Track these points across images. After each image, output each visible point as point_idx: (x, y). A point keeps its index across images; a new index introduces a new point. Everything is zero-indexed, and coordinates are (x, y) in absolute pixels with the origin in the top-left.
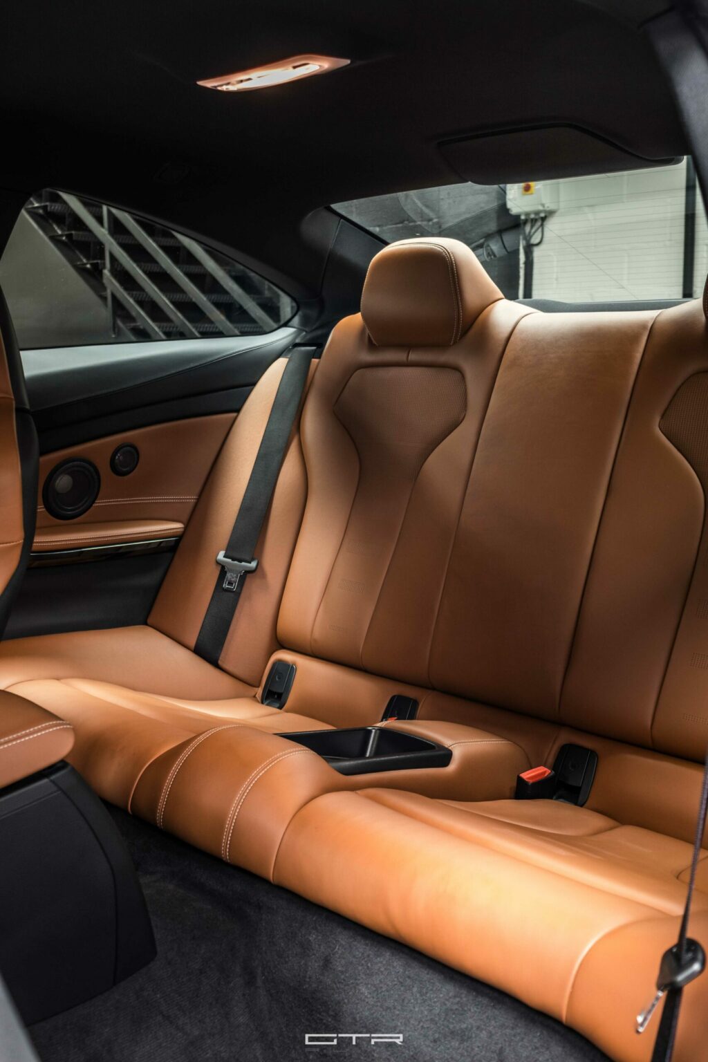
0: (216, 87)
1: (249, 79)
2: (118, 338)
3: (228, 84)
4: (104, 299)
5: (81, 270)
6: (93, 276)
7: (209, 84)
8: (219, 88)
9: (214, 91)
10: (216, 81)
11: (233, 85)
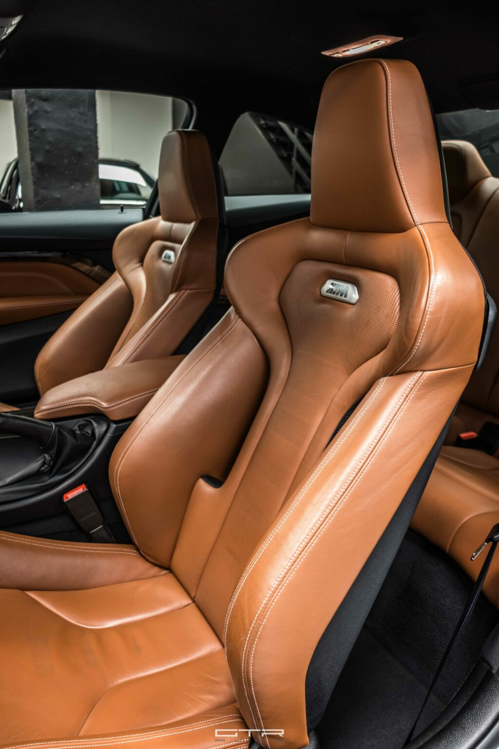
0: (331, 55)
1: (348, 50)
2: (296, 192)
3: (337, 53)
4: (291, 172)
5: (281, 157)
6: (287, 161)
7: (327, 53)
8: (333, 56)
9: (329, 58)
10: (332, 51)
11: (340, 53)
